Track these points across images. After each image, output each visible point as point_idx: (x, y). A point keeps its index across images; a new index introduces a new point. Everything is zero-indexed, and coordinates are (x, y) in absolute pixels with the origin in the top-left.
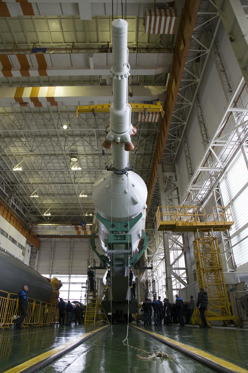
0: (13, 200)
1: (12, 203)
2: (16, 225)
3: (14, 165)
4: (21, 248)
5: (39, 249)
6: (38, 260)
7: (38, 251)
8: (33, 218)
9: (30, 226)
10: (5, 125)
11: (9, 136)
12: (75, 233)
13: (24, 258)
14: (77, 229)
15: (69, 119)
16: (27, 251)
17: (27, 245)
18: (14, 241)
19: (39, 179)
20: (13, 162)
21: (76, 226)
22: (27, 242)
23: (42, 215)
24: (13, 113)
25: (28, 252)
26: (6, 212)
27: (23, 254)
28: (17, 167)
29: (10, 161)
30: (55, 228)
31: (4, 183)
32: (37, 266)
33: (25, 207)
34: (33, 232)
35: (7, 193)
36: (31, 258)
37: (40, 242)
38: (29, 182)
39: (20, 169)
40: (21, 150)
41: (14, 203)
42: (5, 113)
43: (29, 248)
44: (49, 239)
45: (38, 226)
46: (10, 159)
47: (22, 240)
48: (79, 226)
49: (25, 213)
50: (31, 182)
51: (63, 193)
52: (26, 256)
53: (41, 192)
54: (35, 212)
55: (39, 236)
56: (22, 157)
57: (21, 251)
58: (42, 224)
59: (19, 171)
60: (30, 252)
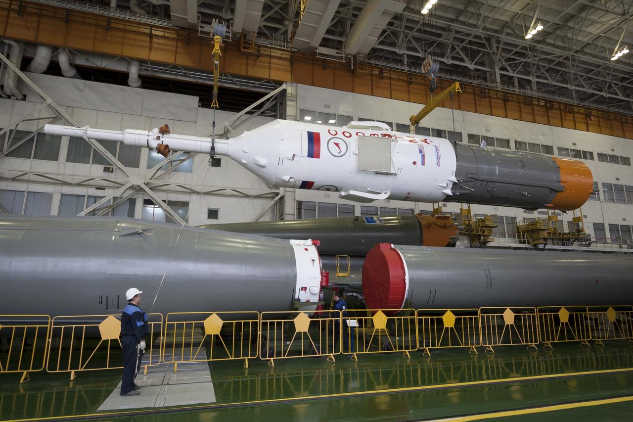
11: (571, 17)
28: (617, 53)
31: (613, 85)
39: (626, 51)
40: (611, 20)
46: (600, 43)
56: (620, 28)
59: (625, 56)
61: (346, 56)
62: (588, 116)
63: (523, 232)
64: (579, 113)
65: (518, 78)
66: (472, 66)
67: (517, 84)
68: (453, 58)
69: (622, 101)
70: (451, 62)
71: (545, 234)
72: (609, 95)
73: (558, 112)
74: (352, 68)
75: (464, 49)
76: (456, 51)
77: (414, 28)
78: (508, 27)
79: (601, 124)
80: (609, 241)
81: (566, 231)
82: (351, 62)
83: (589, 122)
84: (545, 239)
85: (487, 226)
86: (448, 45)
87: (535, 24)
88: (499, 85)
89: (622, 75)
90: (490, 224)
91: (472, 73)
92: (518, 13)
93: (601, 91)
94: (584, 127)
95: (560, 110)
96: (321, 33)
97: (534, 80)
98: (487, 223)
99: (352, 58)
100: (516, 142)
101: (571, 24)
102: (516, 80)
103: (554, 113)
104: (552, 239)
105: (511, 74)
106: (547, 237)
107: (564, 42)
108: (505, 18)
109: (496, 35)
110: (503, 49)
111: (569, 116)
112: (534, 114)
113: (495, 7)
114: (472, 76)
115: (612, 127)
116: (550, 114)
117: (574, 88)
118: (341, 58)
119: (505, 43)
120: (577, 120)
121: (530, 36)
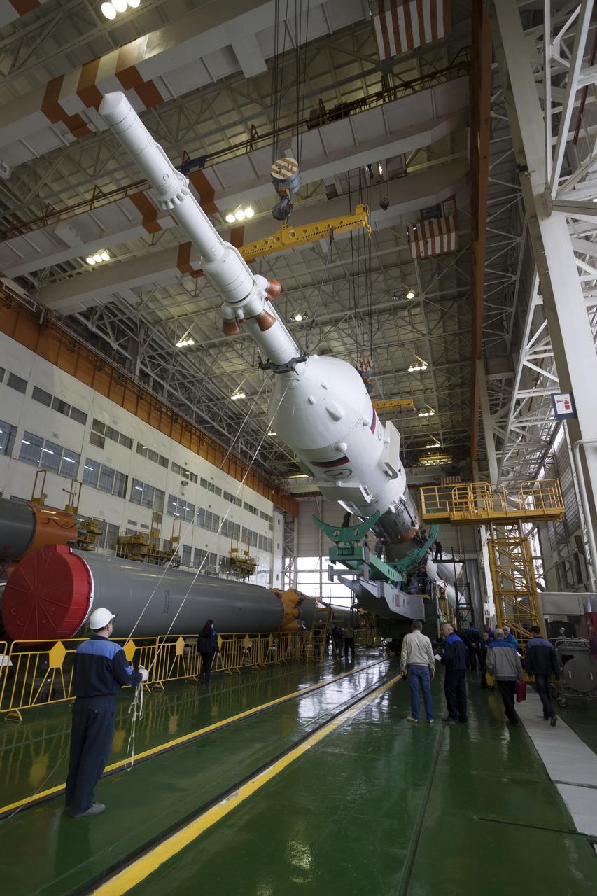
0: (242, 443)
1: (241, 448)
2: (253, 484)
3: (233, 388)
4: (266, 520)
5: (297, 516)
6: (298, 534)
7: (296, 520)
8: (280, 466)
9: (277, 481)
10: (205, 329)
11: (213, 346)
13: (274, 533)
15: (304, 298)
16: (276, 522)
17: (276, 513)
18: (252, 510)
20: (229, 384)
22: (276, 508)
23: (294, 461)
24: (212, 308)
25: (279, 524)
26: (233, 466)
27: (271, 528)
28: (236, 394)
29: (226, 383)
31: (223, 420)
32: (298, 544)
33: (264, 452)
34: (283, 490)
35: (230, 433)
36: (285, 531)
37: (297, 504)
38: (262, 411)
39: (243, 396)
40: (240, 365)
41: (244, 449)
42: (199, 311)
43: (279, 517)
44: (312, 499)
45: (289, 480)
46: (225, 379)
47: (266, 505)
49: (265, 461)
52: (275, 530)
54: (281, 457)
55: (293, 495)
56: (242, 374)
57: (267, 523)
58: (294, 477)
59: (240, 400)
60: (281, 522)
62: (201, 440)
63: (124, 545)
64: (195, 435)
65: (154, 379)
66: (115, 346)
67: (151, 384)
68: (98, 327)
69: (226, 436)
70: (95, 330)
71: (145, 550)
72: (218, 427)
73: (180, 427)
75: (112, 323)
76: (109, 320)
77: (67, 272)
78: (161, 325)
79: (209, 452)
80: (192, 564)
81: (161, 549)
83: (201, 446)
84: (144, 556)
85: (92, 532)
86: (97, 312)
87: (187, 336)
88: (137, 378)
89: (231, 414)
90: (96, 530)
91: (113, 353)
92: (174, 318)
93: (214, 421)
94: (196, 449)
95: (182, 426)
97: (167, 387)
98: (92, 528)
100: (138, 444)
101: (212, 352)
102: (152, 380)
103: (177, 427)
104: (149, 556)
105: (149, 371)
106: (146, 553)
107: (200, 365)
108: (161, 315)
109: (149, 325)
110: (149, 344)
111: (187, 435)
112: (160, 421)
113: (158, 301)
114: (113, 356)
115: (215, 457)
116: (173, 427)
117: (196, 409)
119: (153, 339)
120: (192, 441)
121: (179, 345)
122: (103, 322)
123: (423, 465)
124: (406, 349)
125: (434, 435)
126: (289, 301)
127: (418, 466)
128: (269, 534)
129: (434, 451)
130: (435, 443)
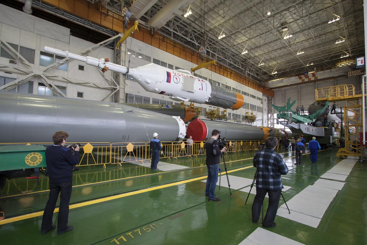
0: (248, 71)
1: (248, 73)
2: (253, 86)
3: (242, 49)
4: (260, 100)
5: (273, 97)
7: (273, 98)
8: (265, 77)
9: (264, 84)
10: (229, 28)
12: (300, 81)
13: (263, 105)
14: (300, 78)
16: (264, 100)
17: (264, 97)
18: (254, 97)
19: (262, 51)
20: (241, 48)
21: (300, 76)
22: (264, 95)
23: (271, 74)
24: (231, 18)
25: (265, 101)
26: (244, 81)
27: (262, 103)
28: (244, 52)
29: (239, 48)
30: (282, 81)
31: (239, 63)
33: (258, 72)
34: (266, 87)
35: (242, 68)
36: (268, 104)
37: (273, 92)
38: (255, 56)
39: (247, 52)
40: (244, 39)
41: (249, 73)
42: (226, 21)
43: (265, 98)
44: (280, 89)
45: (269, 83)
47: (260, 94)
48: (302, 76)
49: (258, 76)
50: (257, 55)
51: (284, 54)
52: (264, 104)
53: (266, 59)
54: (265, 73)
55: (271, 88)
56: (246, 43)
57: (260, 101)
58: (271, 81)
59: (246, 54)
60: (266, 100)
61: (150, 27)
62: (231, 73)
63: (209, 114)
64: (229, 71)
65: (212, 53)
66: (197, 44)
67: (211, 55)
69: (241, 69)
70: (189, 40)
71: (215, 116)
72: (238, 66)
73: (223, 70)
74: (152, 34)
76: (194, 35)
77: (179, 22)
78: (212, 31)
79: (235, 77)
80: (232, 119)
81: (221, 115)
82: (152, 31)
83: (231, 75)
84: (215, 117)
85: (199, 111)
86: (189, 33)
87: (222, 33)
88: (206, 54)
89: (243, 60)
90: (200, 110)
91: (196, 47)
92: (216, 27)
93: (236, 64)
94: (230, 77)
95: (224, 69)
96: (142, 13)
97: (217, 55)
98: (199, 110)
99: (152, 29)
100: (209, 79)
101: (232, 36)
102: (211, 54)
103: (222, 70)
104: (217, 117)
105: (209, 50)
106: (216, 116)
107: (228, 43)
108: (212, 27)
109: (207, 33)
110: (209, 39)
111: (226, 72)
112: (215, 69)
113: (209, 21)
114: (197, 48)
115: (237, 78)
116: (220, 70)
117: (228, 61)
118: (148, 27)
119: (210, 38)
120: (228, 74)
121: (219, 38)
122: (192, 37)
123: (338, 67)
124: (328, 11)
125: (346, 51)
126: (265, 6)
127: (335, 68)
128: (261, 106)
129: (345, 59)
130: (346, 55)
